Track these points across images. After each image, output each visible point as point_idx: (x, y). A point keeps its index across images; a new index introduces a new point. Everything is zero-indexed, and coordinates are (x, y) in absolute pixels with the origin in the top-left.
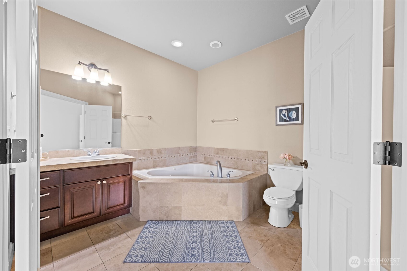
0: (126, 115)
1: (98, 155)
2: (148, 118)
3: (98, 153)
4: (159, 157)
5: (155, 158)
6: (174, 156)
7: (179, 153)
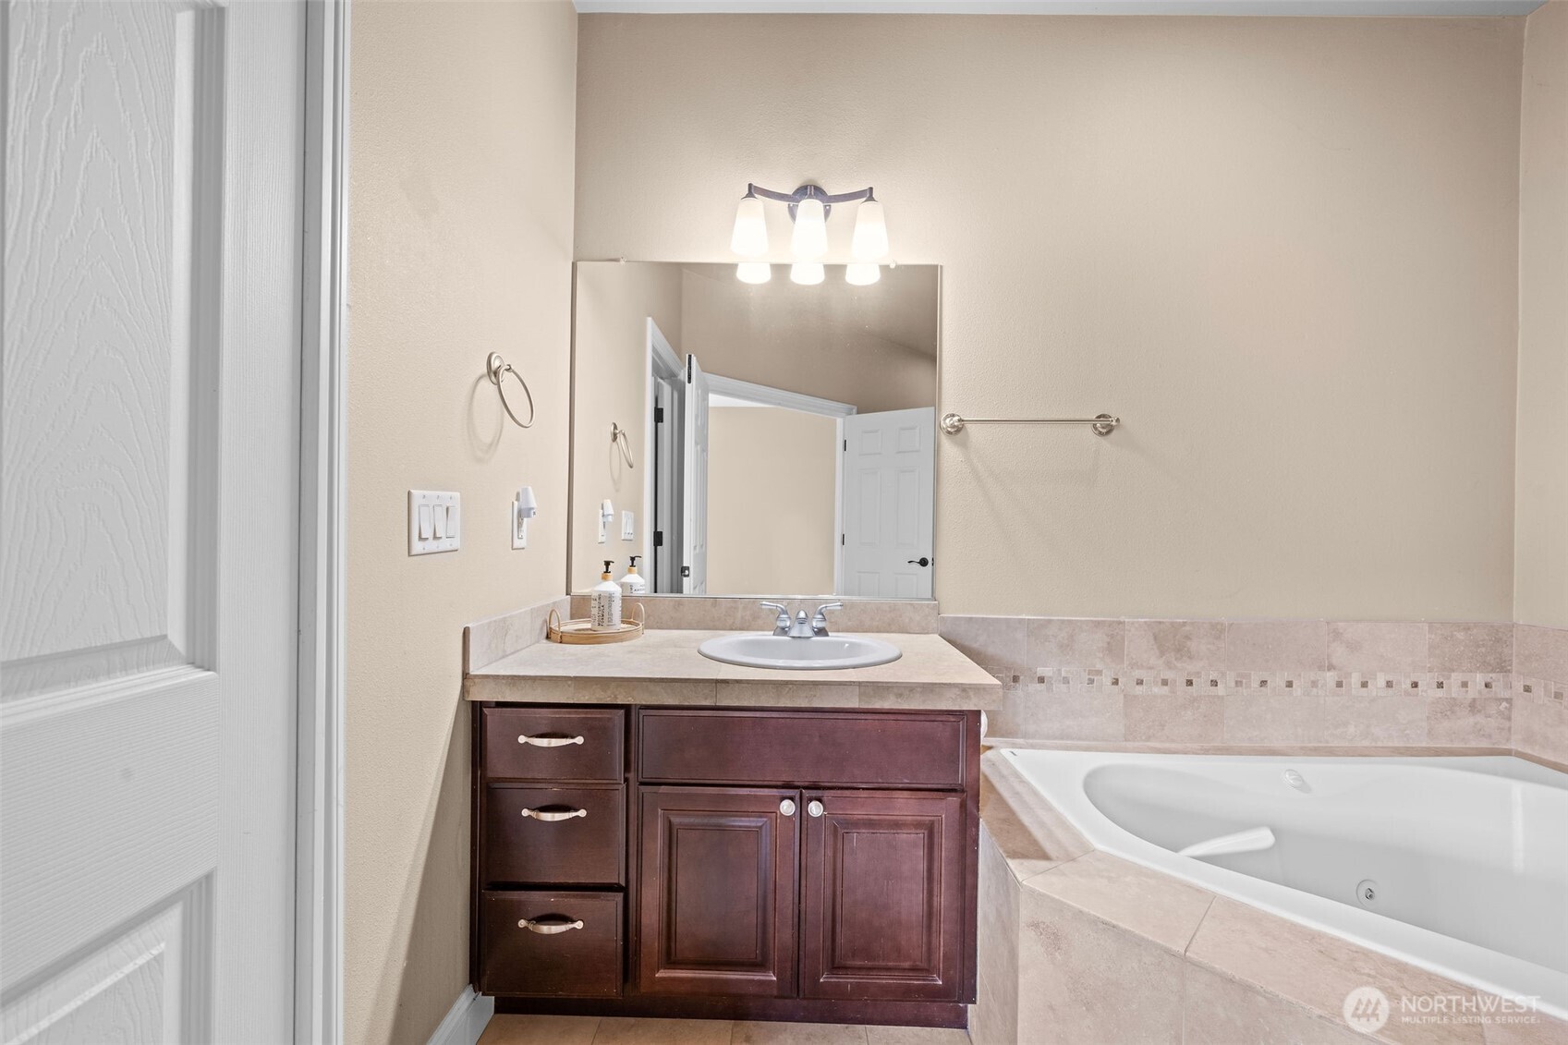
0: (960, 420)
1: (821, 632)
2: (1089, 427)
3: (821, 625)
4: (1169, 675)
5: (1140, 682)
6: (1290, 684)
7: (1331, 667)
